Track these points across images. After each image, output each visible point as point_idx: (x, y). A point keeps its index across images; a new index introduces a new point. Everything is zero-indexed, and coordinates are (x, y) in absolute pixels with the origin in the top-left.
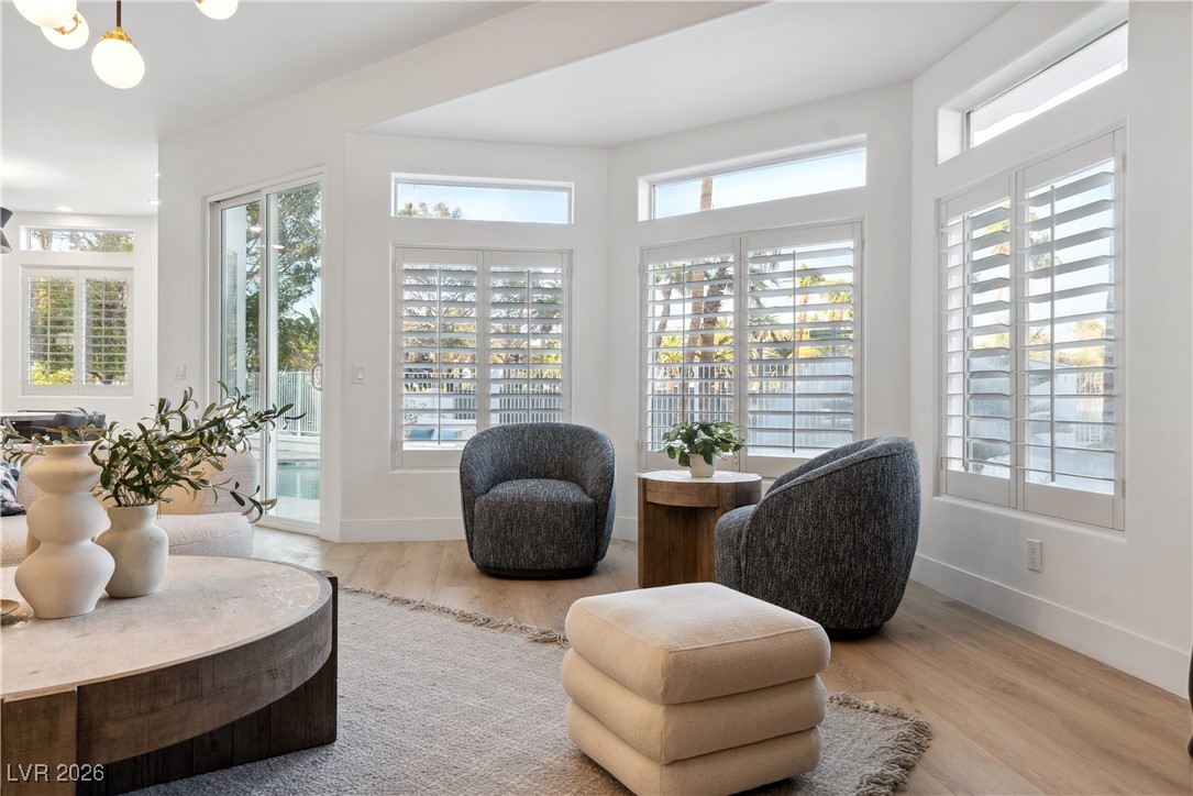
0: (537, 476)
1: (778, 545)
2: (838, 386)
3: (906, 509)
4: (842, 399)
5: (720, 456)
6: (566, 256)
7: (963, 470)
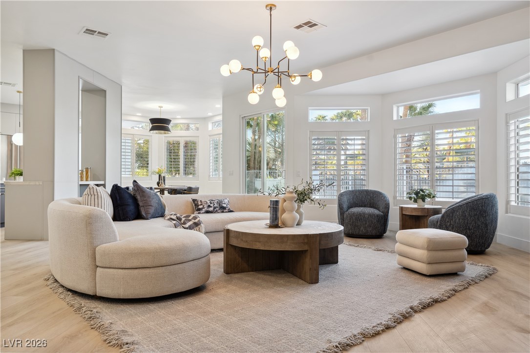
0: (362, 206)
1: (450, 224)
2: (469, 177)
3: (493, 214)
4: (471, 181)
5: (428, 200)
6: (367, 132)
7: (516, 204)
